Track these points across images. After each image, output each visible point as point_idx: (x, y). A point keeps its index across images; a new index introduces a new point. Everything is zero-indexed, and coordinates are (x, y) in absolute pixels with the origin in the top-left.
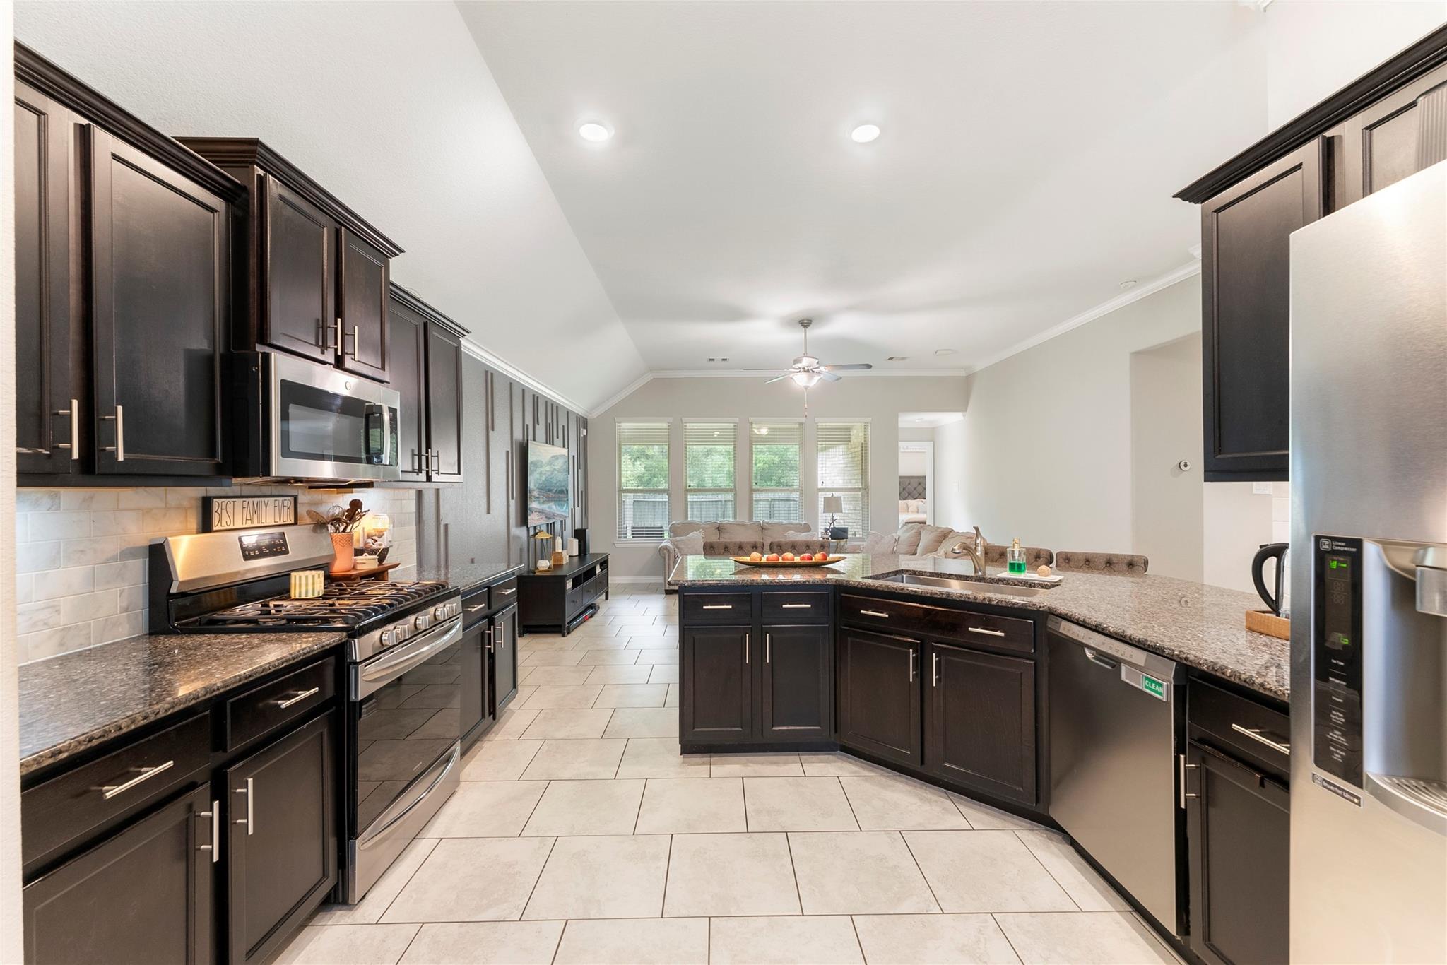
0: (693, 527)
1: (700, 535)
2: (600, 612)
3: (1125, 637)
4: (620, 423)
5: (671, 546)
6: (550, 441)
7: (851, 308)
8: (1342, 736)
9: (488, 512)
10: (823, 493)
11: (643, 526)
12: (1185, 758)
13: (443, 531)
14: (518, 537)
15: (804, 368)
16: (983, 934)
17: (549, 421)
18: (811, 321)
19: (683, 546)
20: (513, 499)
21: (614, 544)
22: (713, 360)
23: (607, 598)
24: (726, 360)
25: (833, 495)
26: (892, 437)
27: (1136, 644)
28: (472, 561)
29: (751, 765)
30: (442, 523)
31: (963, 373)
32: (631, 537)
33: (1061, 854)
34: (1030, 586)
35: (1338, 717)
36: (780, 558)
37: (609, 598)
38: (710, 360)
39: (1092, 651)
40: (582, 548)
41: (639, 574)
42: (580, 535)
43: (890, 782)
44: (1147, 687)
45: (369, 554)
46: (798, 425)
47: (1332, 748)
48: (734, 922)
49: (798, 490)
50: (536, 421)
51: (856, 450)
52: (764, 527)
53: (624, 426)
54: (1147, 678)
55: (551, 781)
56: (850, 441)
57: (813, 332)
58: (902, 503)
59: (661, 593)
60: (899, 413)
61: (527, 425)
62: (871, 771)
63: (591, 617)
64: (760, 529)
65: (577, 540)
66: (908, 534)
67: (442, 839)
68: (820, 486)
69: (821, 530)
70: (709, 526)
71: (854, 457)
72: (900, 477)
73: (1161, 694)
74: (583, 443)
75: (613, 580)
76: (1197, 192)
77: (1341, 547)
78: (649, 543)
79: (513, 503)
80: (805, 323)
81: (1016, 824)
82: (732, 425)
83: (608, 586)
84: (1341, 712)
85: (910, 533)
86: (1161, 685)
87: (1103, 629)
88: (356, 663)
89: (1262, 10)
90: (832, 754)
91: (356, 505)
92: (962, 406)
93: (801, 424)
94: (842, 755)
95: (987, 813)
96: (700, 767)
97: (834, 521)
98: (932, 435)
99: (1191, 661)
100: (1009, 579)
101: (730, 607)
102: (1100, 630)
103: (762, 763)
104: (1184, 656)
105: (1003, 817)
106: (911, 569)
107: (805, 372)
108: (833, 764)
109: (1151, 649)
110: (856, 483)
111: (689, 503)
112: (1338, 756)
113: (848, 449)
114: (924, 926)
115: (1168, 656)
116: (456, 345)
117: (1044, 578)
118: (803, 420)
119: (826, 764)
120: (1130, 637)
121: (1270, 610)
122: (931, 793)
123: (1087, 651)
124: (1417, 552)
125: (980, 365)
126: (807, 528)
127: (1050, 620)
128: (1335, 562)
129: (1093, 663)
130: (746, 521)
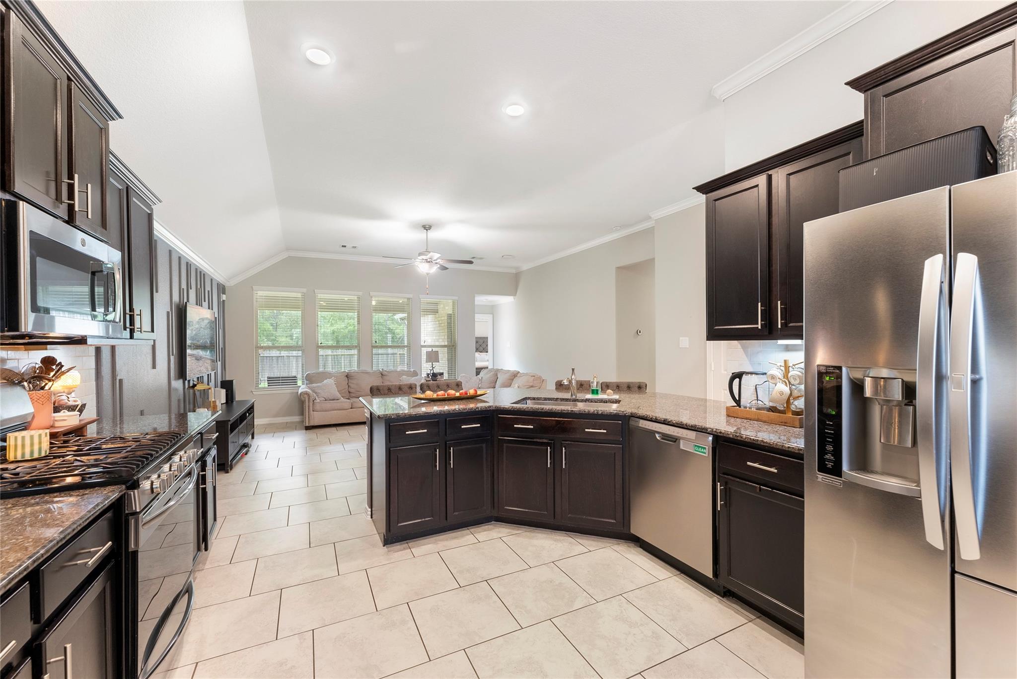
0: (325, 375)
1: (333, 381)
2: (252, 450)
3: (683, 425)
4: (256, 291)
5: (308, 390)
6: (199, 303)
7: (461, 221)
8: (832, 456)
9: (154, 367)
10: (425, 349)
11: (279, 376)
12: (720, 484)
13: (117, 385)
14: (176, 390)
15: (427, 260)
16: (622, 607)
17: (199, 287)
18: (431, 226)
19: (319, 391)
20: (173, 355)
21: (252, 391)
22: (345, 246)
23: (253, 438)
24: (356, 247)
25: (432, 350)
26: (471, 310)
27: (690, 428)
28: (142, 413)
29: (439, 542)
30: (118, 378)
31: (514, 271)
32: (267, 386)
33: (638, 554)
34: (604, 402)
35: (830, 448)
36: (446, 394)
37: (255, 437)
38: (343, 246)
39: (660, 435)
40: (230, 396)
41: (277, 415)
42: (227, 385)
43: (533, 534)
44: (695, 450)
45: (68, 411)
46: (406, 300)
47: (826, 462)
48: (482, 647)
49: (407, 346)
50: (189, 286)
51: (443, 318)
52: (384, 374)
53: (260, 293)
54: (696, 446)
55: (281, 589)
56: (438, 312)
57: (433, 235)
58: (477, 354)
59: (301, 429)
60: (476, 295)
61: (183, 289)
62: (518, 530)
63: (246, 454)
64: (381, 375)
65: (225, 390)
66: (488, 376)
67: (197, 663)
68: (422, 344)
69: (424, 375)
70: (339, 375)
71: (441, 324)
72: (476, 338)
73: (705, 453)
74: (222, 305)
75: (257, 422)
76: (704, 189)
77: (831, 370)
78: (286, 391)
79: (172, 358)
80: (427, 227)
81: (610, 543)
82: (356, 297)
83: (254, 427)
84: (831, 445)
85: (489, 375)
86: (705, 448)
87: (669, 422)
88: (135, 514)
89: (722, 100)
90: (489, 525)
91: (48, 362)
92: (513, 293)
93: (408, 299)
94: (496, 524)
95: (593, 540)
96: (403, 552)
97: (433, 368)
98: (492, 310)
99: (723, 433)
100: (592, 399)
101: (426, 431)
102: (667, 423)
103: (447, 540)
104: (719, 431)
105: (602, 540)
106: (532, 397)
107: (427, 262)
108: (493, 530)
109: (699, 430)
110: (443, 341)
111: (320, 357)
112: (830, 465)
113: (436, 318)
114: (592, 612)
115: (710, 433)
116: (149, 212)
117: (610, 397)
118: (411, 296)
119: (489, 532)
120: (686, 425)
121: (736, 405)
122: (559, 535)
123: (657, 436)
124: (866, 371)
125: (525, 267)
126: (415, 374)
127: (632, 420)
128: (828, 377)
129: (662, 442)
130: (369, 370)
